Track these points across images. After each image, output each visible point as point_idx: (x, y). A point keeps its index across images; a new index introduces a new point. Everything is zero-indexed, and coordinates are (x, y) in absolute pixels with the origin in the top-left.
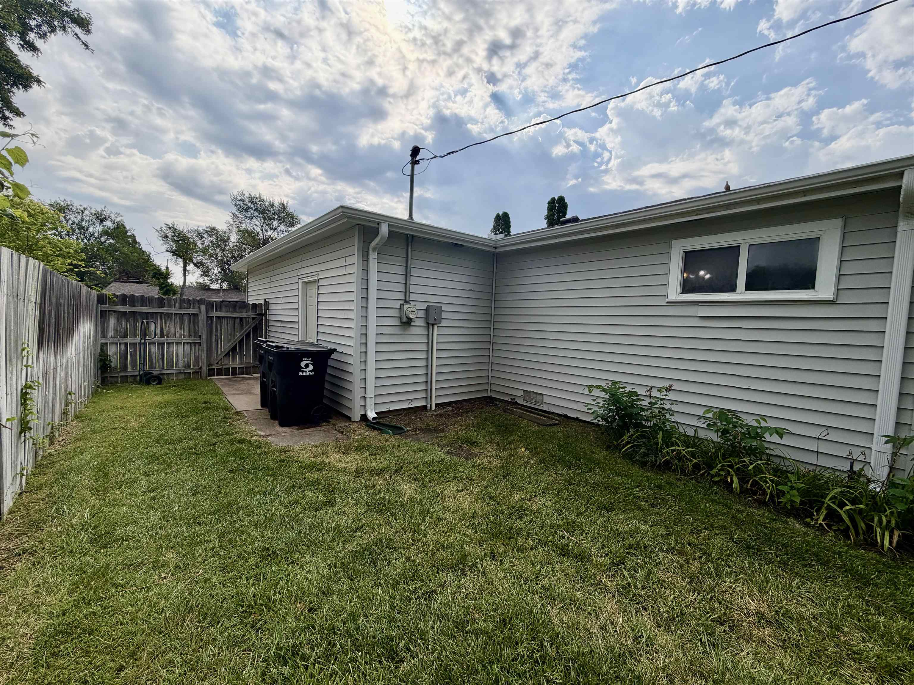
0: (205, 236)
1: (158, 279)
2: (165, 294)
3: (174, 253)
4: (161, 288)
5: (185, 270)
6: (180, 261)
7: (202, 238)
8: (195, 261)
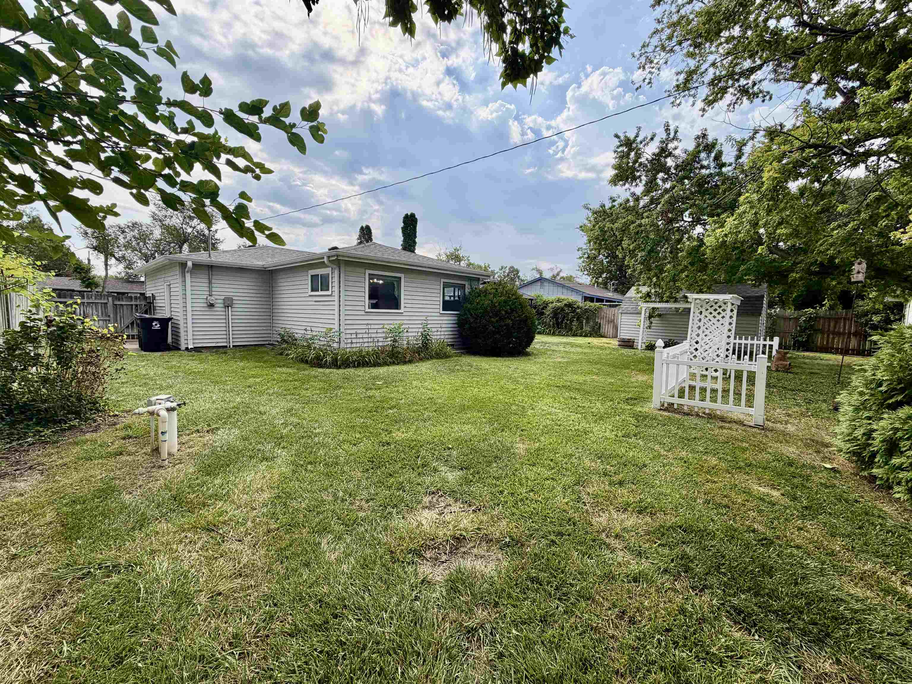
0: (126, 230)
1: (80, 273)
2: (87, 287)
3: (95, 248)
4: (83, 282)
5: (106, 265)
6: (102, 257)
7: (123, 232)
8: (117, 255)
